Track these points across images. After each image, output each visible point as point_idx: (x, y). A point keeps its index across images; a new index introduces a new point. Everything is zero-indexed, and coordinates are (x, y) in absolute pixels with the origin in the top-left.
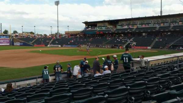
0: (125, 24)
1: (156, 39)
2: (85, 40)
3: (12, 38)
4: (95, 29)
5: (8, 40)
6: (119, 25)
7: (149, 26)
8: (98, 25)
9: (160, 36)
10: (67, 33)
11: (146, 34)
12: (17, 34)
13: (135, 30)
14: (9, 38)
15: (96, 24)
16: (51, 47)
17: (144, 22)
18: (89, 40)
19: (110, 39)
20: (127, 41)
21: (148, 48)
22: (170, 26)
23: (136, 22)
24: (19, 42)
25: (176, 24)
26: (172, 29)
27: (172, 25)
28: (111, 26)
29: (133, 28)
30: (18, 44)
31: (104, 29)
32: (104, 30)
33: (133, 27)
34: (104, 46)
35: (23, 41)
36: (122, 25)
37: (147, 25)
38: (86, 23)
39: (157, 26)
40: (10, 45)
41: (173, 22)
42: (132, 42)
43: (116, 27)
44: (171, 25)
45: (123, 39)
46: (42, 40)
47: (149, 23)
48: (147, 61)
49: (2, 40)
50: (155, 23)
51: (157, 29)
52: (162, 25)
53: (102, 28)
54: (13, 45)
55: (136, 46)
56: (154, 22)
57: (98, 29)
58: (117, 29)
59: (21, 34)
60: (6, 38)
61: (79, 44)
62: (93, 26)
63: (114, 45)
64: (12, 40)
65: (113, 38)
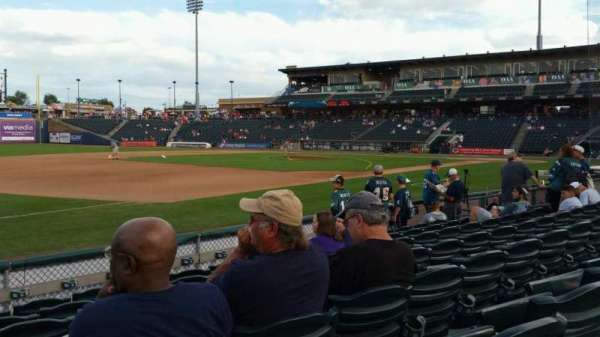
0: (420, 79)
1: (525, 124)
2: (291, 127)
3: (45, 119)
4: (323, 92)
5: (30, 124)
6: (401, 78)
7: (500, 82)
8: (331, 78)
10: (224, 104)
11: (493, 109)
12: (59, 107)
13: (456, 96)
14: (32, 119)
15: (323, 75)
16: (179, 147)
17: (484, 69)
18: (303, 127)
19: (372, 124)
20: (431, 131)
21: (507, 151)
22: (569, 85)
23: (456, 69)
24: (67, 132)
25: (588, 77)
26: (579, 92)
27: (578, 82)
28: (377, 83)
29: (450, 90)
30: (63, 137)
31: (349, 92)
32: (351, 95)
33: (447, 87)
34: (354, 148)
35: (78, 129)
36: (410, 80)
37: (493, 80)
38: (291, 72)
39: (529, 84)
40: (37, 141)
41: (578, 72)
42: (448, 132)
43: (390, 85)
44: (572, 80)
46: (144, 125)
47: (501, 73)
49: (12, 123)
50: (521, 75)
51: (529, 93)
52: (543, 80)
53: (346, 87)
54: (47, 140)
55: (465, 144)
56: (517, 69)
57: (333, 93)
58: (395, 93)
59: (73, 106)
60: (24, 119)
61: (273, 141)
62: (315, 82)
63: (392, 143)
64: (42, 125)
65: (385, 121)
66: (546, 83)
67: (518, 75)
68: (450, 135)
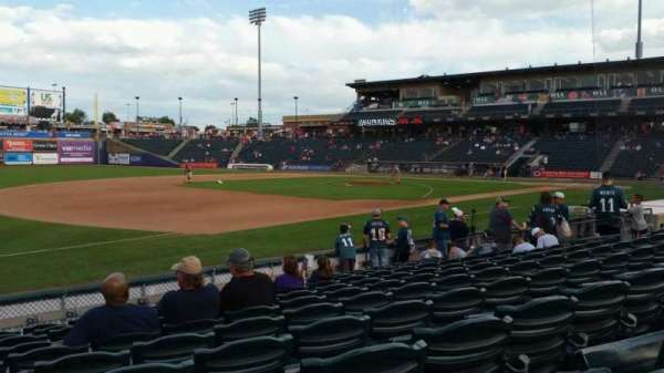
0: (503, 91)
1: (619, 143)
2: (358, 147)
3: (104, 139)
4: (394, 109)
5: (89, 144)
6: (481, 91)
7: (592, 96)
8: (403, 93)
10: (290, 122)
11: (583, 126)
12: (119, 127)
13: (542, 112)
14: (90, 140)
15: (395, 89)
16: (241, 169)
17: (574, 81)
18: (371, 147)
19: (446, 143)
20: (512, 151)
21: (593, 175)
23: (544, 81)
24: (127, 152)
28: (453, 98)
29: (535, 105)
30: (122, 158)
31: (427, 108)
32: (425, 111)
33: (532, 102)
34: (425, 170)
35: (138, 149)
36: (492, 94)
37: (584, 93)
38: (360, 86)
39: (623, 97)
40: (95, 162)
42: (531, 153)
43: (468, 100)
45: (497, 145)
46: (205, 145)
47: (591, 85)
48: (649, 212)
49: (70, 144)
50: (616, 87)
51: (624, 109)
52: (641, 93)
53: (420, 103)
54: (105, 161)
55: (548, 167)
56: (611, 81)
57: (405, 109)
58: (474, 109)
59: (132, 125)
60: (82, 140)
61: (337, 162)
62: (386, 97)
64: (100, 146)
65: (460, 140)
66: (645, 97)
67: (612, 88)
68: (533, 156)
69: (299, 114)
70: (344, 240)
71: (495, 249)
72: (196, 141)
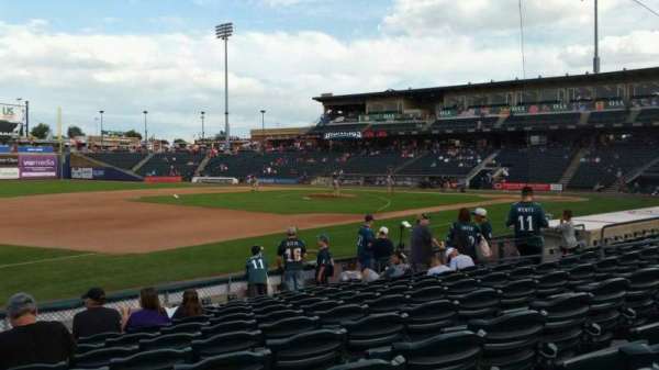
0: (466, 104)
1: (579, 155)
2: (324, 160)
3: (67, 153)
4: (360, 122)
5: (51, 159)
6: (445, 106)
7: (552, 109)
8: (369, 106)
9: (592, 145)
10: (258, 136)
11: (545, 140)
12: (83, 140)
13: (503, 125)
14: (53, 154)
15: (361, 103)
16: (206, 183)
17: (535, 95)
18: (338, 160)
19: (412, 155)
20: (474, 163)
21: (553, 187)
22: (628, 112)
23: (506, 95)
24: (88, 166)
25: (650, 103)
26: (637, 120)
27: (638, 108)
28: (418, 112)
29: (497, 119)
30: (86, 172)
31: (392, 122)
32: (389, 125)
33: (494, 115)
35: (103, 164)
36: (455, 107)
37: (544, 107)
38: (326, 100)
39: (584, 111)
40: (58, 176)
41: (639, 97)
42: (492, 165)
43: (433, 113)
44: (632, 106)
45: (461, 158)
46: (170, 160)
47: (553, 99)
48: (581, 228)
49: (33, 158)
50: (576, 101)
51: (583, 122)
52: (600, 107)
53: (386, 116)
54: (68, 175)
55: (509, 180)
56: (571, 95)
57: (371, 123)
58: (437, 122)
59: (96, 139)
60: (44, 154)
61: (302, 175)
62: (352, 111)
63: (430, 178)
64: (64, 161)
65: (426, 152)
66: (603, 110)
67: (572, 101)
68: (494, 169)
69: (266, 127)
70: (254, 262)
71: (408, 271)
72: (162, 155)
